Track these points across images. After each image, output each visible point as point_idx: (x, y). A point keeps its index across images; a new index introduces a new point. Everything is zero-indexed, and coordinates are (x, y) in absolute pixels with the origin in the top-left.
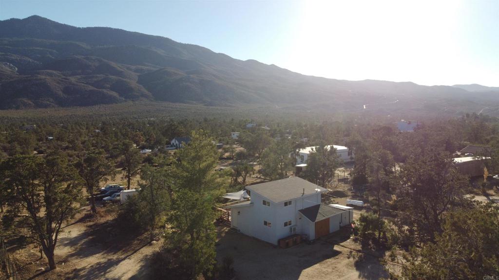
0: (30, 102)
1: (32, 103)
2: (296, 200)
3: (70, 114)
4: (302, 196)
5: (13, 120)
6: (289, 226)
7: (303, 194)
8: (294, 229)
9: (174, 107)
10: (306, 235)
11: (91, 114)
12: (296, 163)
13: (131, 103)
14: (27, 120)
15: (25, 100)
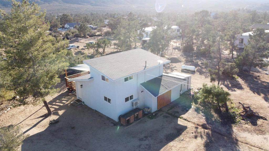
2: (137, 75)
4: (144, 69)
6: (130, 101)
7: (146, 67)
8: (136, 103)
9: (73, 7)
10: (149, 108)
12: (142, 38)
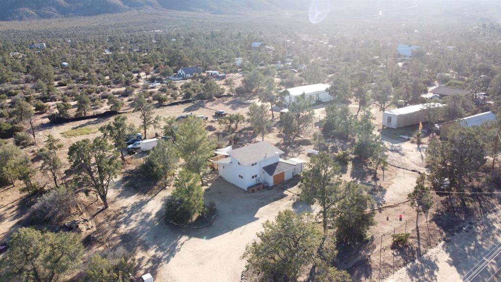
0: (33, 12)
1: (34, 13)
2: (260, 162)
3: (75, 26)
4: (265, 158)
5: (19, 33)
6: (255, 178)
7: (266, 156)
8: (259, 180)
9: (180, 16)
10: (267, 183)
11: (96, 25)
13: (135, 12)
14: (33, 33)
15: (28, 10)
